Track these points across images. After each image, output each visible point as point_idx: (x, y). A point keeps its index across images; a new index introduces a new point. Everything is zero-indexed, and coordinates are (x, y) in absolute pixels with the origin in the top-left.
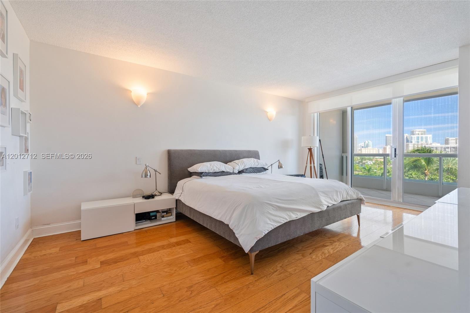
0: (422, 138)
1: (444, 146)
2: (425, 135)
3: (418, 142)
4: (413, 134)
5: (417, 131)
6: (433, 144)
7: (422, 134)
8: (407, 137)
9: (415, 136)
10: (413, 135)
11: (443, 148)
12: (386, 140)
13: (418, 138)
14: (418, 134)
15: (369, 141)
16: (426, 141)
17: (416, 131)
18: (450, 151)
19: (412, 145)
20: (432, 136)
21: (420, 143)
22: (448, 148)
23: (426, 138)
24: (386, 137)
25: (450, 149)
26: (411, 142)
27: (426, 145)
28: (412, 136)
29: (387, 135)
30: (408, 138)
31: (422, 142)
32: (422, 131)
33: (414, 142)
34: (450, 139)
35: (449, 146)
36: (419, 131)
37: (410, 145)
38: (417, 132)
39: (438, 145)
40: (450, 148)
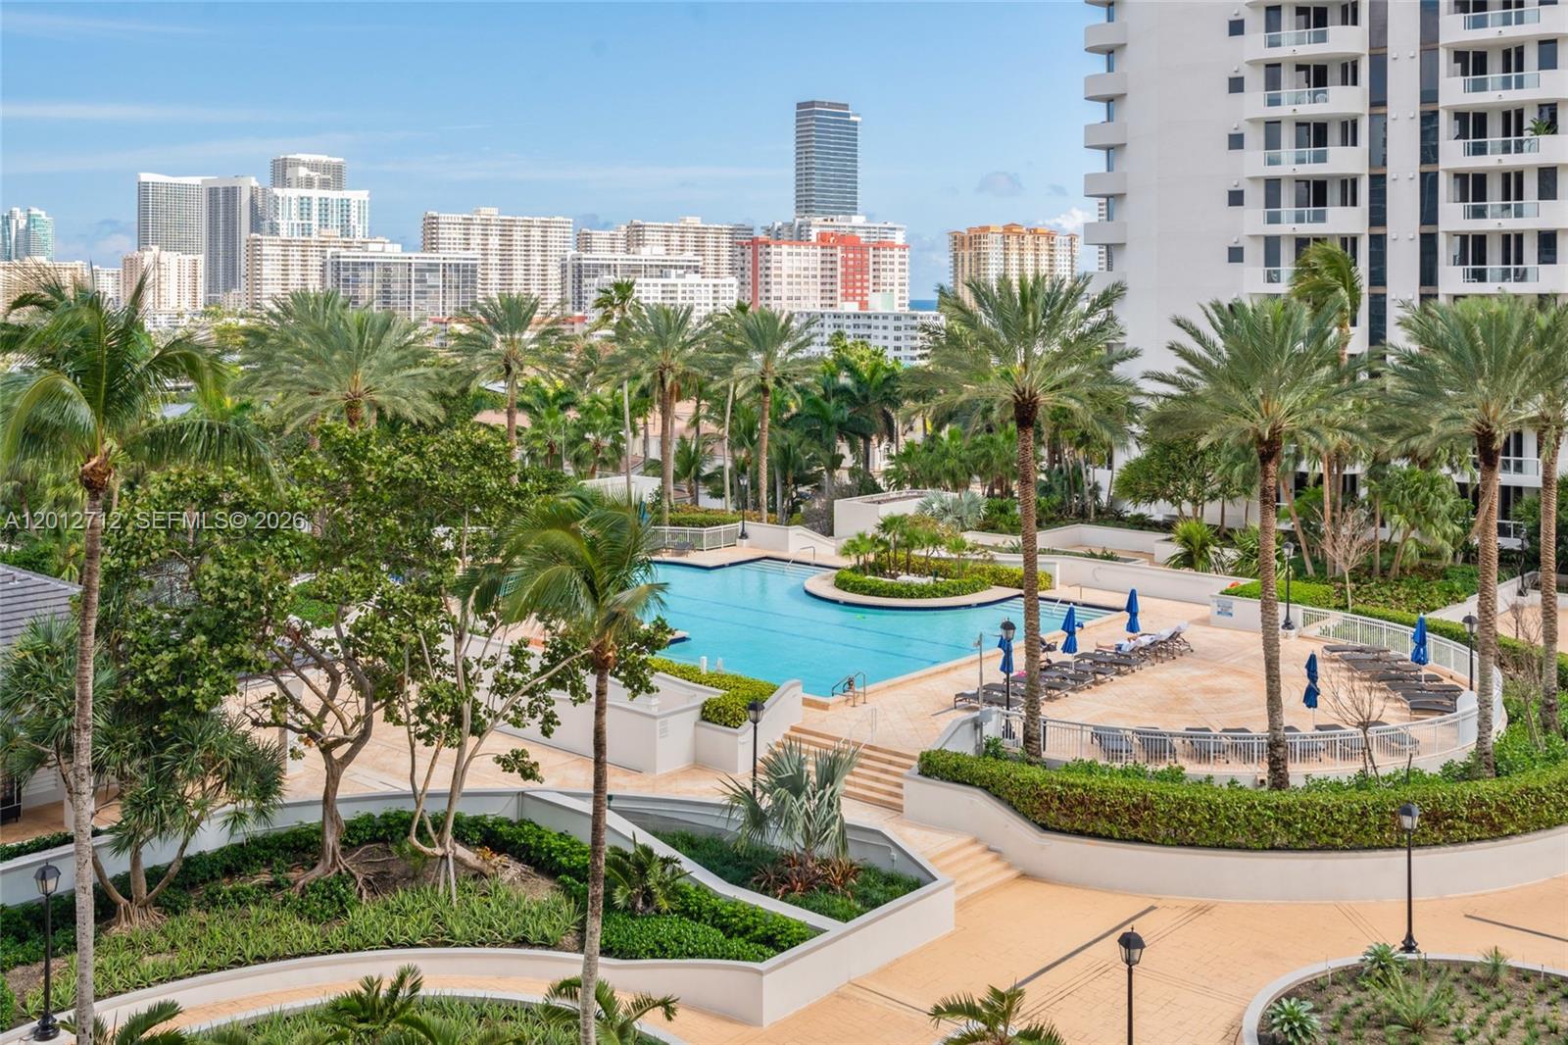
0: (324, 204)
1: (418, 257)
2: (340, 188)
3: (306, 230)
4: (285, 182)
5: (304, 164)
6: (371, 247)
7: (325, 184)
8: (252, 199)
9: (293, 193)
10: (284, 186)
11: (413, 268)
12: (143, 212)
13: (305, 204)
14: (309, 183)
15: (35, 211)
16: (345, 229)
17: (298, 163)
18: (441, 284)
19: (278, 251)
20: (367, 199)
21: (315, 236)
22: (432, 268)
23: (345, 206)
24: (143, 188)
25: (441, 273)
26: (274, 230)
27: (343, 252)
28: (278, 191)
29: (145, 177)
30: (260, 205)
31: (324, 232)
32: (326, 168)
33: (284, 234)
34: (444, 217)
35: (437, 257)
36: (314, 167)
37: (266, 250)
38: (303, 172)
39: (394, 250)
40: (441, 267)
